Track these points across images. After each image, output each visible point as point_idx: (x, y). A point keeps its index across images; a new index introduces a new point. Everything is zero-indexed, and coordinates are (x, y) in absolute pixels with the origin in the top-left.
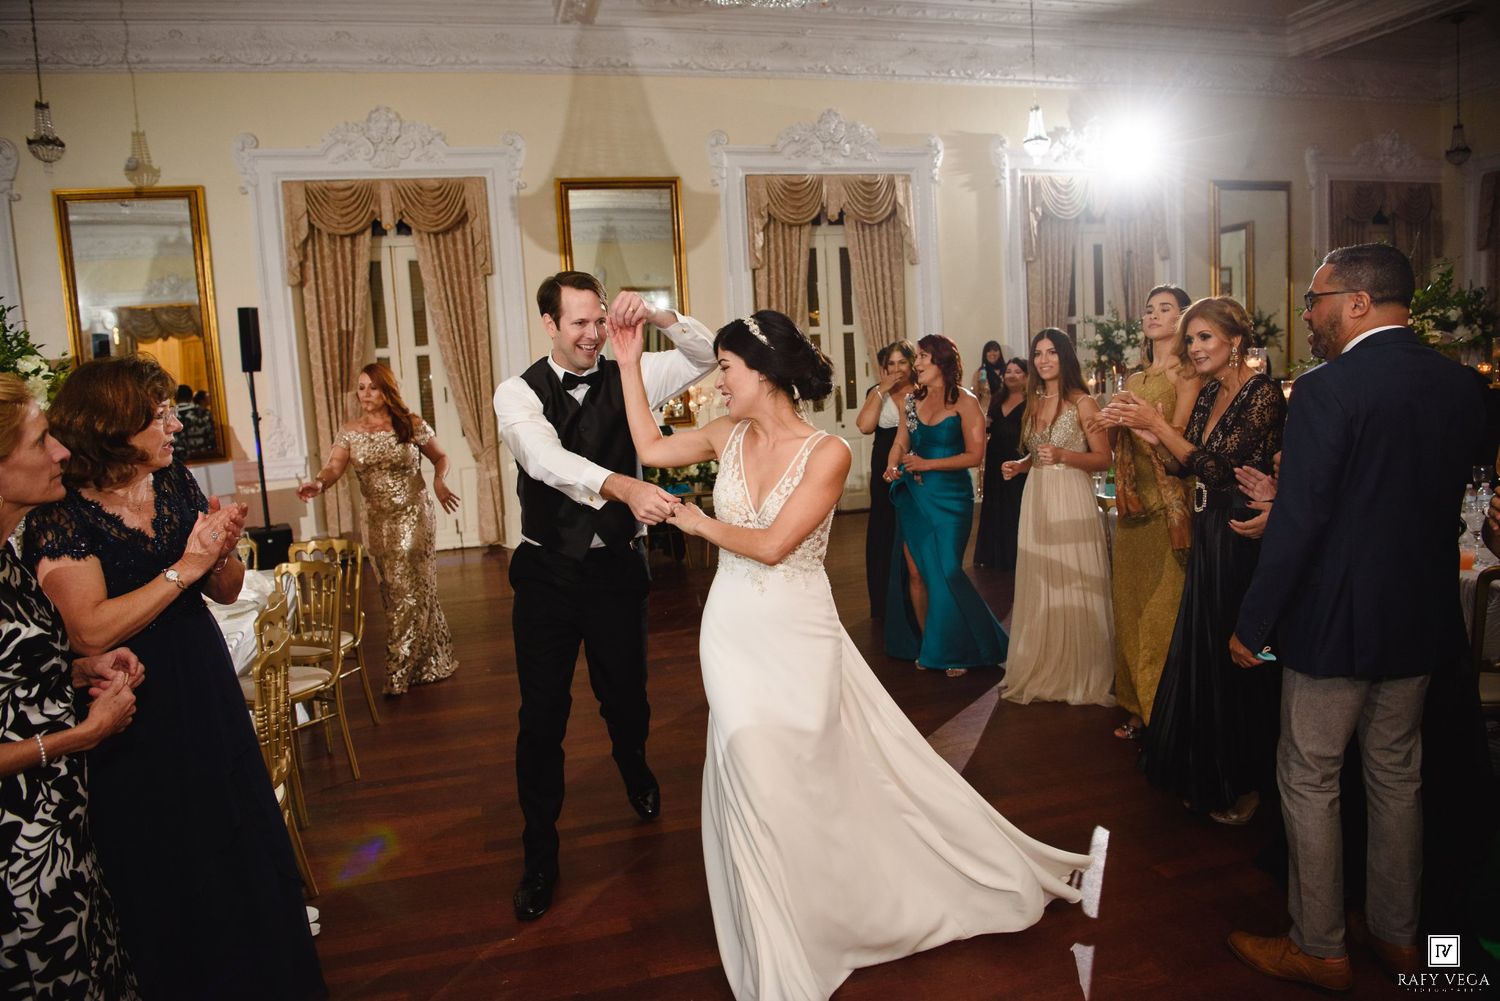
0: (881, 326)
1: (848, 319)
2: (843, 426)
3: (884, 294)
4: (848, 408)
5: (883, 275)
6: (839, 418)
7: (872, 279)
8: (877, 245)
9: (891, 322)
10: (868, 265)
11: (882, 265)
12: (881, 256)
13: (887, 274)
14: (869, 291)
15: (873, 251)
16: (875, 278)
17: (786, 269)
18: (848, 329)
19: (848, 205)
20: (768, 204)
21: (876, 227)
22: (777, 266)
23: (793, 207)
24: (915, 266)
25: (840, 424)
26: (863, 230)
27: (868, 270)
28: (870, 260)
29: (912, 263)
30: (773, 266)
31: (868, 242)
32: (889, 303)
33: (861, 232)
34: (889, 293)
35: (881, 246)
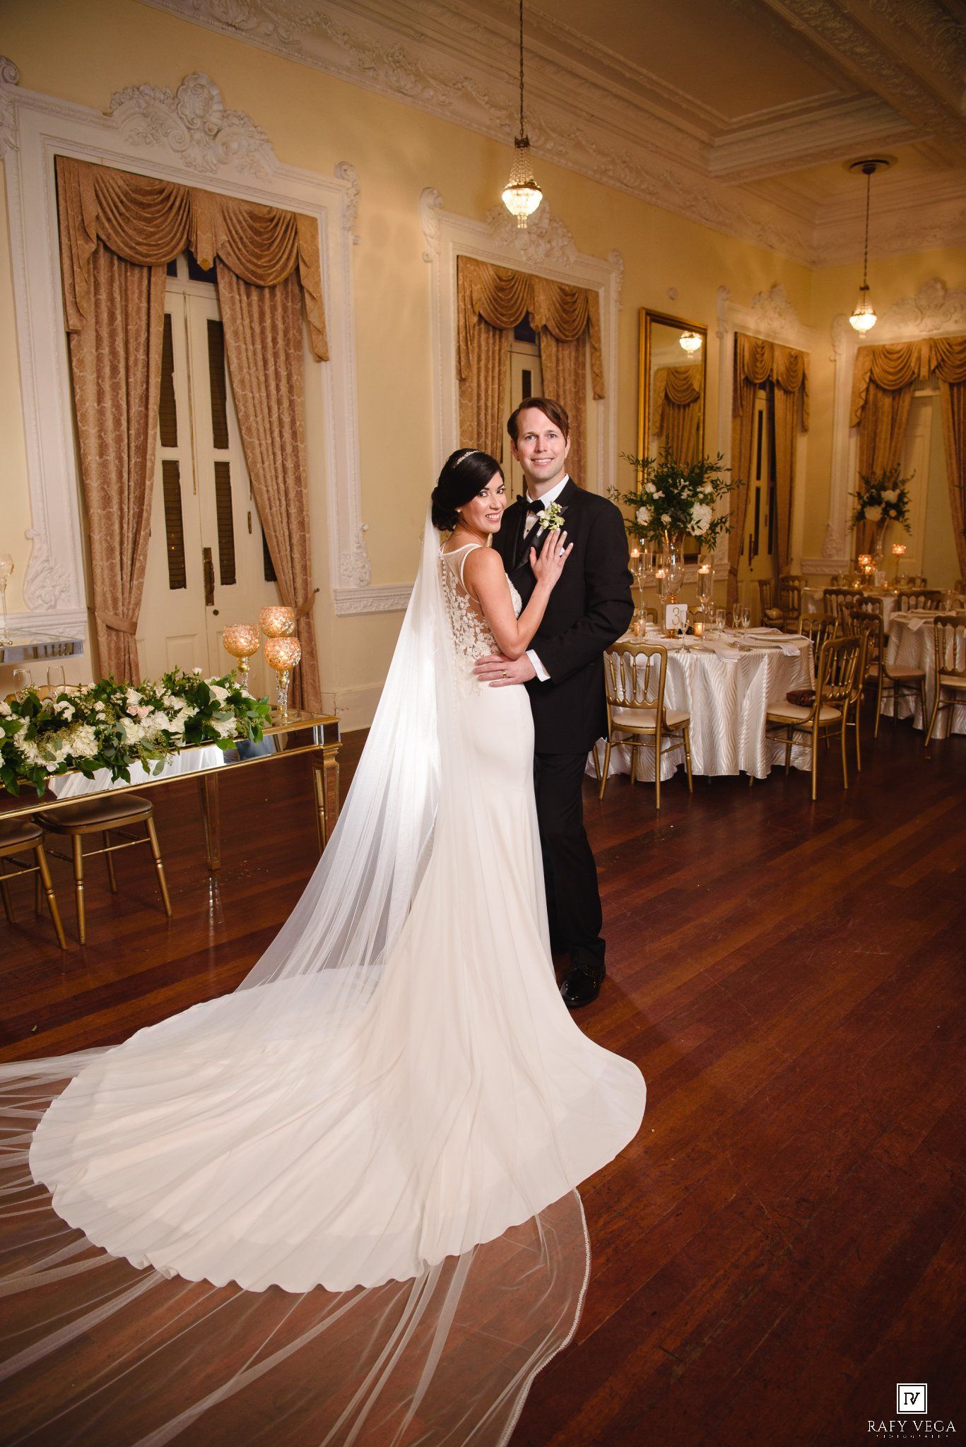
0: (274, 454)
1: (221, 441)
2: (216, 613)
3: (279, 402)
4: (222, 584)
5: (277, 373)
6: (209, 600)
7: (262, 379)
8: (268, 323)
9: (289, 449)
10: (255, 354)
11: (276, 355)
12: (274, 341)
13: (283, 373)
14: (257, 395)
15: (263, 332)
16: (266, 376)
17: (126, 343)
18: (222, 455)
19: (227, 245)
20: (98, 217)
21: (267, 291)
22: (112, 334)
23: (140, 232)
24: (323, 363)
25: (211, 609)
26: (248, 296)
27: (256, 364)
28: (259, 346)
29: (321, 358)
30: (105, 333)
31: (256, 316)
32: (286, 419)
33: (245, 298)
34: (286, 404)
35: (274, 327)
